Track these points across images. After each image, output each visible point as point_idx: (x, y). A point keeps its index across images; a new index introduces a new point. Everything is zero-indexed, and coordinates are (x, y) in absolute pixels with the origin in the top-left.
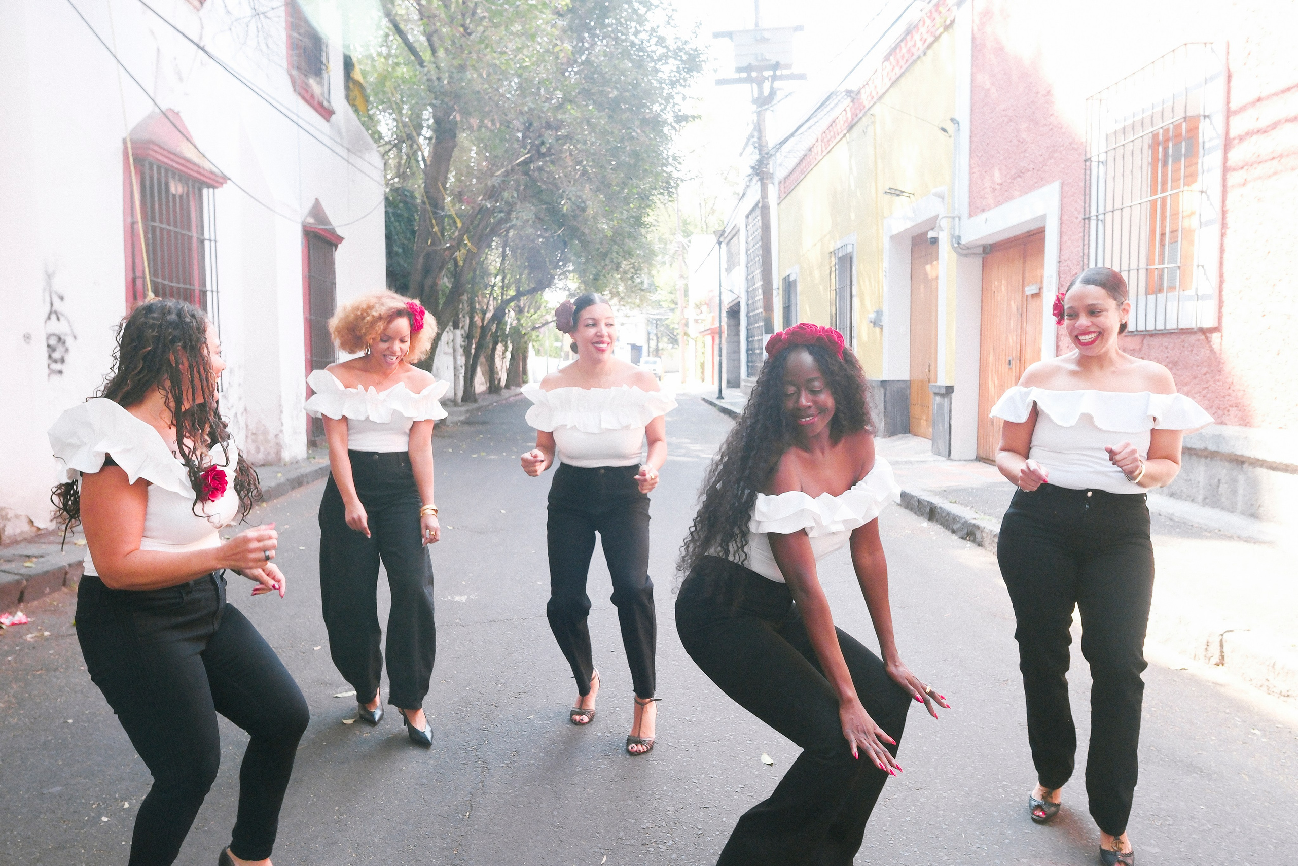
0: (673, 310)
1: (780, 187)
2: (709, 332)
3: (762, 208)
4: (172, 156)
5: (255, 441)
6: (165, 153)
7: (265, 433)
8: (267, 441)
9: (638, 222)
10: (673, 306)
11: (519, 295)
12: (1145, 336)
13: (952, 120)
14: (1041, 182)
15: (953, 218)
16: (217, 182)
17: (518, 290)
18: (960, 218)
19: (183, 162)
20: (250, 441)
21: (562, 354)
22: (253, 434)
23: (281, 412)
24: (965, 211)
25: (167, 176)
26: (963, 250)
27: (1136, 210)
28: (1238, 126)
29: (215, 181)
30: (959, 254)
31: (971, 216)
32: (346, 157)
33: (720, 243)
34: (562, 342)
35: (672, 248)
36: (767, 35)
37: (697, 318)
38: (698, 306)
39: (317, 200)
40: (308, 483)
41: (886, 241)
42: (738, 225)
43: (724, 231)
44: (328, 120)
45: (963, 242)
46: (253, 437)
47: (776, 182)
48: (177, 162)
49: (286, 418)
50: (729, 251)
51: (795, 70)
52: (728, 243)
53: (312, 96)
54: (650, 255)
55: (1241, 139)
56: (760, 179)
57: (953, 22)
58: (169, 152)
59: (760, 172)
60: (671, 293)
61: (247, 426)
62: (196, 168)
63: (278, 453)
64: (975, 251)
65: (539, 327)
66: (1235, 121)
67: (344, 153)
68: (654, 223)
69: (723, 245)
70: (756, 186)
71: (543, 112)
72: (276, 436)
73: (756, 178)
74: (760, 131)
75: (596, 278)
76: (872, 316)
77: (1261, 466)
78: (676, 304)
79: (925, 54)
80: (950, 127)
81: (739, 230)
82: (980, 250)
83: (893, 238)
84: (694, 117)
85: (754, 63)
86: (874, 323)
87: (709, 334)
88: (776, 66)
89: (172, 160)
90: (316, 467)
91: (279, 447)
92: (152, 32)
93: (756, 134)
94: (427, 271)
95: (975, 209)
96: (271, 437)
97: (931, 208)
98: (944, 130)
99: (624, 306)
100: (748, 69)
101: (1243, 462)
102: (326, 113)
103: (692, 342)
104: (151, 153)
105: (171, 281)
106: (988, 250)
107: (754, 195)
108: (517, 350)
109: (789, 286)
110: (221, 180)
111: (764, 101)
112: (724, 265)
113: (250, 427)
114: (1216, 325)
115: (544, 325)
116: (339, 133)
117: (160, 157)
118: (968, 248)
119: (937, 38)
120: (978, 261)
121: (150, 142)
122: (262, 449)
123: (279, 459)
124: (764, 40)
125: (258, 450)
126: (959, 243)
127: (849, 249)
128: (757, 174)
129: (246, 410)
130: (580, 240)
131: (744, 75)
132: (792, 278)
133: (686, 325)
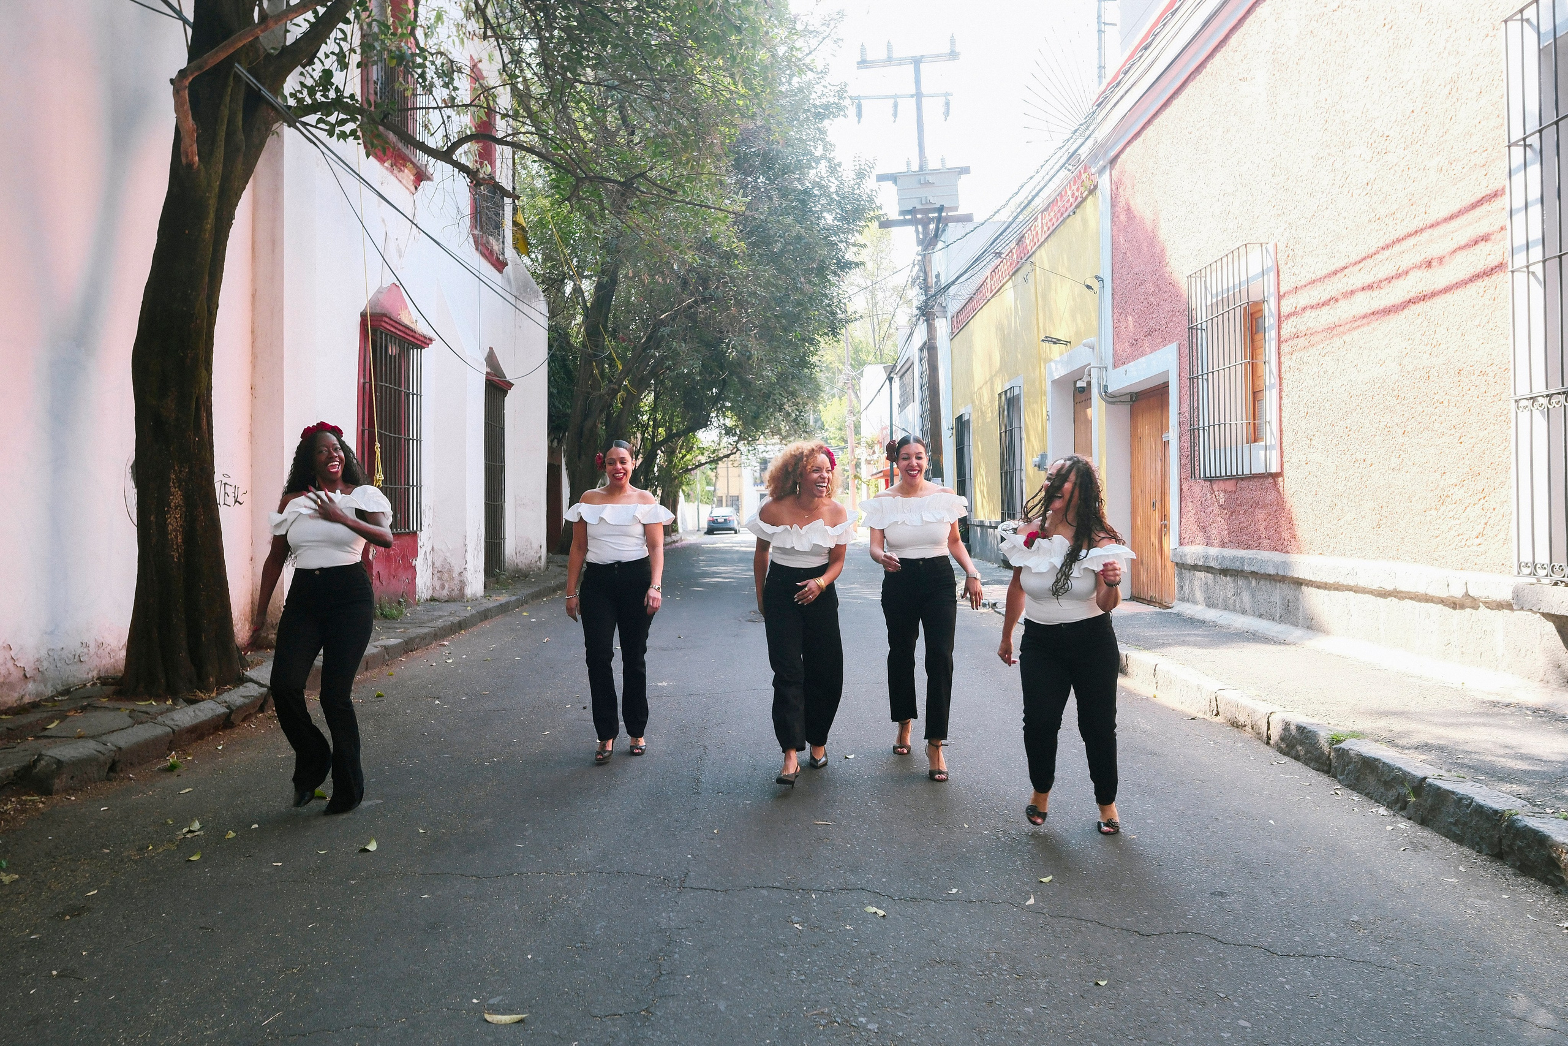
0: (842, 449)
1: (952, 321)
2: (882, 474)
3: (930, 348)
4: (397, 325)
5: (440, 578)
6: (391, 322)
7: (450, 571)
8: (452, 579)
9: (804, 363)
10: (843, 444)
11: (670, 437)
12: (1238, 479)
13: (1097, 277)
14: (1165, 342)
15: (1100, 368)
16: (425, 343)
17: (669, 430)
18: (1106, 368)
19: (404, 329)
20: (435, 578)
21: (715, 499)
22: (438, 572)
23: (466, 551)
24: (1110, 362)
25: (386, 340)
26: (1112, 399)
27: (1239, 367)
28: (1287, 307)
29: (422, 342)
30: (1107, 402)
31: (1115, 367)
32: (514, 303)
33: (890, 379)
34: (715, 486)
35: (841, 379)
36: (930, 179)
37: (869, 458)
38: (870, 446)
39: (491, 348)
40: (492, 617)
41: (1049, 387)
42: (911, 358)
43: (895, 366)
44: (501, 272)
45: (1110, 391)
46: (439, 574)
47: (949, 315)
48: (399, 330)
49: (469, 557)
50: (903, 386)
51: (961, 211)
52: (901, 377)
53: (491, 252)
54: (815, 391)
55: (1289, 316)
56: (926, 320)
57: (1096, 187)
58: (396, 322)
59: (926, 313)
60: (840, 429)
61: (433, 564)
62: (412, 334)
63: (461, 590)
64: (1122, 399)
65: (693, 469)
66: (1283, 302)
67: (512, 300)
68: (818, 363)
69: (896, 381)
70: (922, 327)
71: (710, 267)
72: (460, 574)
73: (922, 319)
74: (925, 273)
75: (756, 417)
76: (1037, 459)
77: (1312, 586)
78: (846, 442)
79: (1074, 213)
80: (1096, 285)
81: (913, 363)
82: (1128, 398)
83: (1054, 382)
84: (857, 265)
85: (919, 207)
86: (1039, 467)
87: (881, 477)
88: (941, 209)
89: (396, 328)
90: (497, 604)
91: (463, 584)
92: (383, 221)
93: (922, 274)
94: (586, 415)
95: (1119, 361)
96: (455, 574)
97: (1083, 357)
98: (1089, 287)
99: (786, 445)
100: (913, 211)
101: (1301, 584)
102: (500, 265)
103: (864, 486)
104: (383, 324)
105: (390, 432)
106: (1134, 399)
107: (920, 336)
108: (668, 495)
109: (961, 426)
110: (428, 342)
111: (929, 242)
112: (897, 400)
113: (436, 565)
114: (1279, 471)
115: (697, 467)
116: (509, 282)
117: (389, 327)
118: (1115, 397)
119: (1084, 200)
120: (1126, 409)
121: (385, 315)
122: (447, 586)
123: (462, 595)
124: (928, 183)
125: (443, 587)
126: (1106, 392)
127: (1016, 392)
128: (924, 315)
129: (433, 548)
130: (738, 377)
131: (909, 217)
132: (965, 418)
133: (857, 465)
